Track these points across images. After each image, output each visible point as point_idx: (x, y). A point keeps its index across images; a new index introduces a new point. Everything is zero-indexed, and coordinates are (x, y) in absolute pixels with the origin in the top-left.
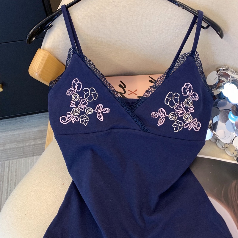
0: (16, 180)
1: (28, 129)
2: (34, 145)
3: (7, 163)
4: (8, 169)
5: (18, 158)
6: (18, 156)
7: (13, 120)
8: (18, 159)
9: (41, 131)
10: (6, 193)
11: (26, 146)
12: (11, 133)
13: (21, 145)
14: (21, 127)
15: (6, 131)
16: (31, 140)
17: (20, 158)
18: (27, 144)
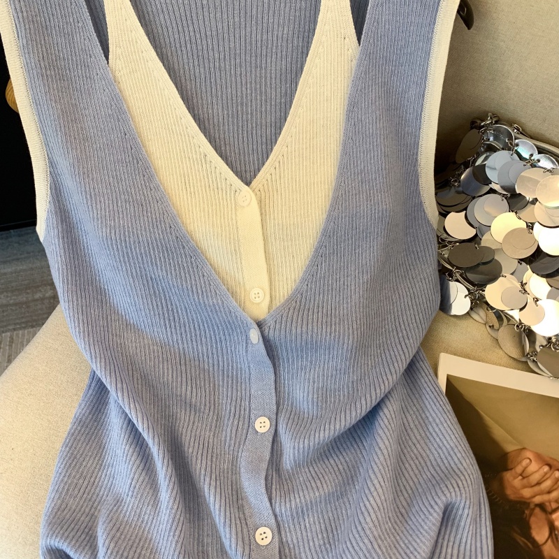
1: (37, 259)
5: (14, 329)
6: (15, 324)
7: (2, 238)
8: (15, 332)
11: (37, 300)
13: (23, 298)
14: (23, 256)
16: (45, 285)
17: (20, 329)
18: (38, 296)
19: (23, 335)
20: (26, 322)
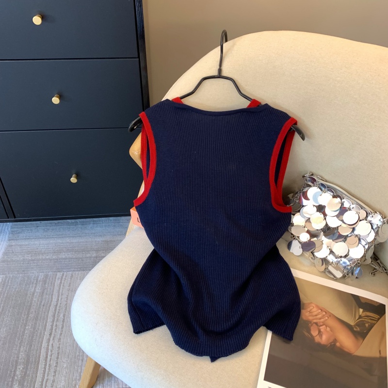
0: (67, 296)
1: (90, 237)
2: (96, 257)
3: (59, 275)
4: (59, 281)
5: (74, 271)
6: (75, 268)
7: (73, 225)
9: (107, 242)
10: (54, 309)
11: (88, 258)
12: (68, 241)
13: (80, 256)
14: (83, 235)
15: (62, 237)
16: (93, 251)
17: (77, 271)
18: (88, 255)
19: (78, 274)
20: (80, 268)
